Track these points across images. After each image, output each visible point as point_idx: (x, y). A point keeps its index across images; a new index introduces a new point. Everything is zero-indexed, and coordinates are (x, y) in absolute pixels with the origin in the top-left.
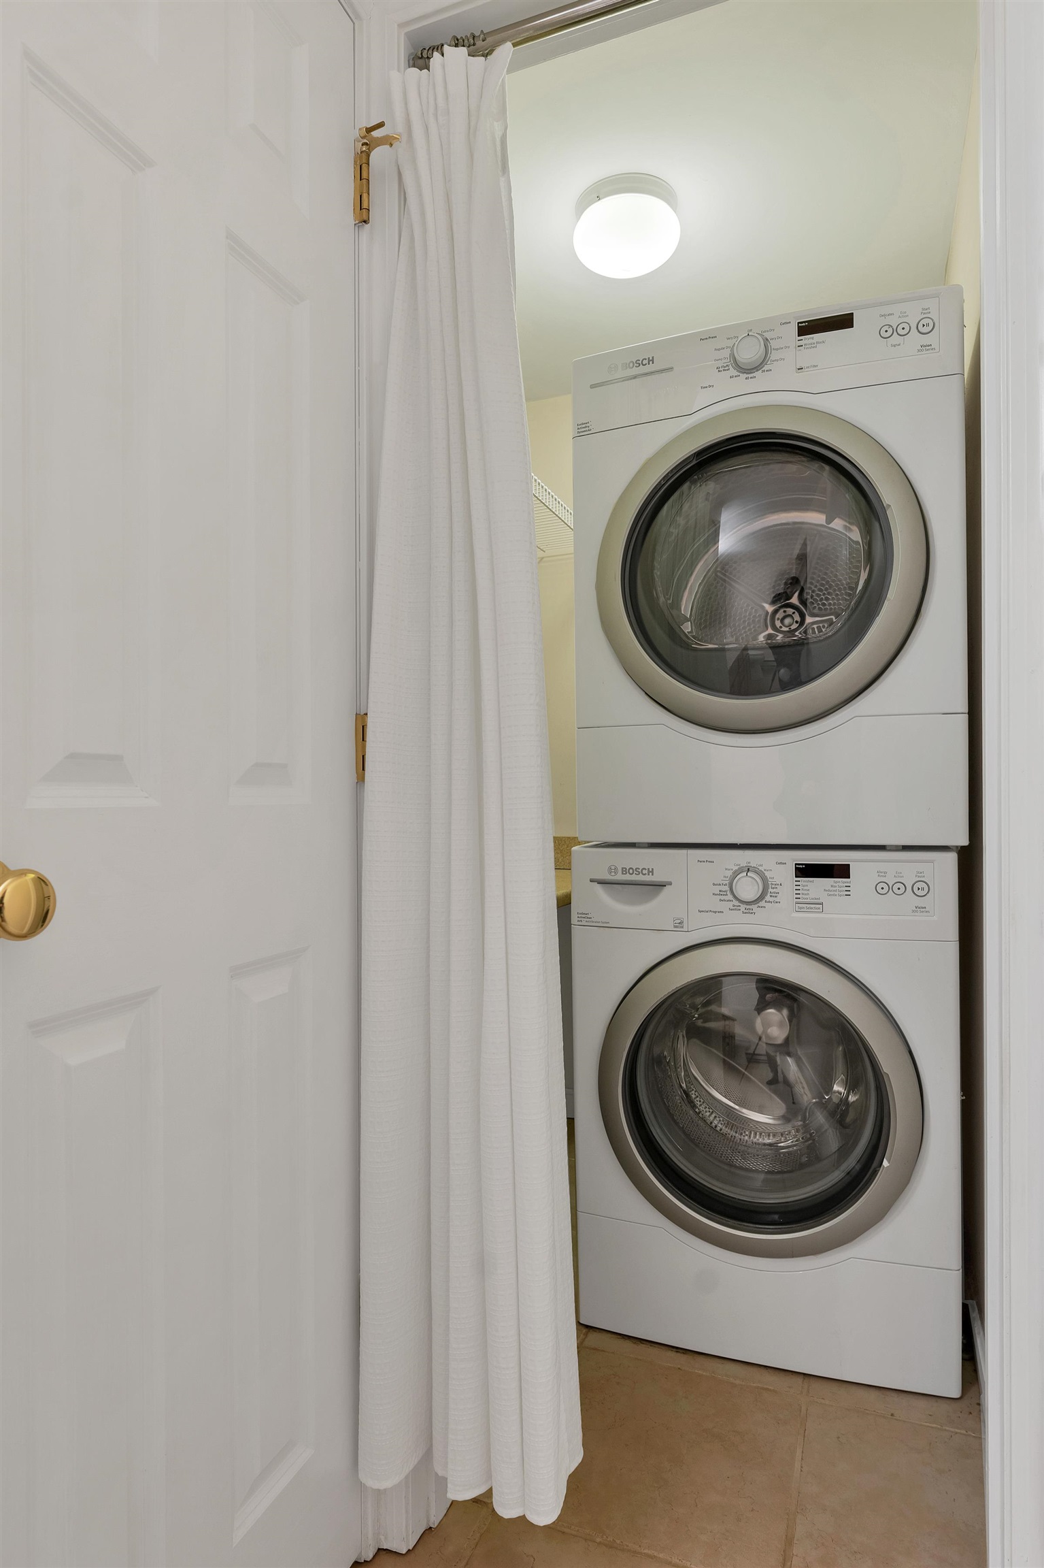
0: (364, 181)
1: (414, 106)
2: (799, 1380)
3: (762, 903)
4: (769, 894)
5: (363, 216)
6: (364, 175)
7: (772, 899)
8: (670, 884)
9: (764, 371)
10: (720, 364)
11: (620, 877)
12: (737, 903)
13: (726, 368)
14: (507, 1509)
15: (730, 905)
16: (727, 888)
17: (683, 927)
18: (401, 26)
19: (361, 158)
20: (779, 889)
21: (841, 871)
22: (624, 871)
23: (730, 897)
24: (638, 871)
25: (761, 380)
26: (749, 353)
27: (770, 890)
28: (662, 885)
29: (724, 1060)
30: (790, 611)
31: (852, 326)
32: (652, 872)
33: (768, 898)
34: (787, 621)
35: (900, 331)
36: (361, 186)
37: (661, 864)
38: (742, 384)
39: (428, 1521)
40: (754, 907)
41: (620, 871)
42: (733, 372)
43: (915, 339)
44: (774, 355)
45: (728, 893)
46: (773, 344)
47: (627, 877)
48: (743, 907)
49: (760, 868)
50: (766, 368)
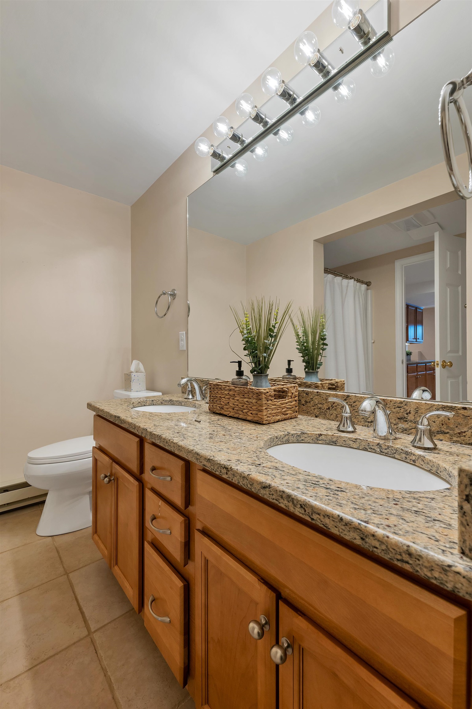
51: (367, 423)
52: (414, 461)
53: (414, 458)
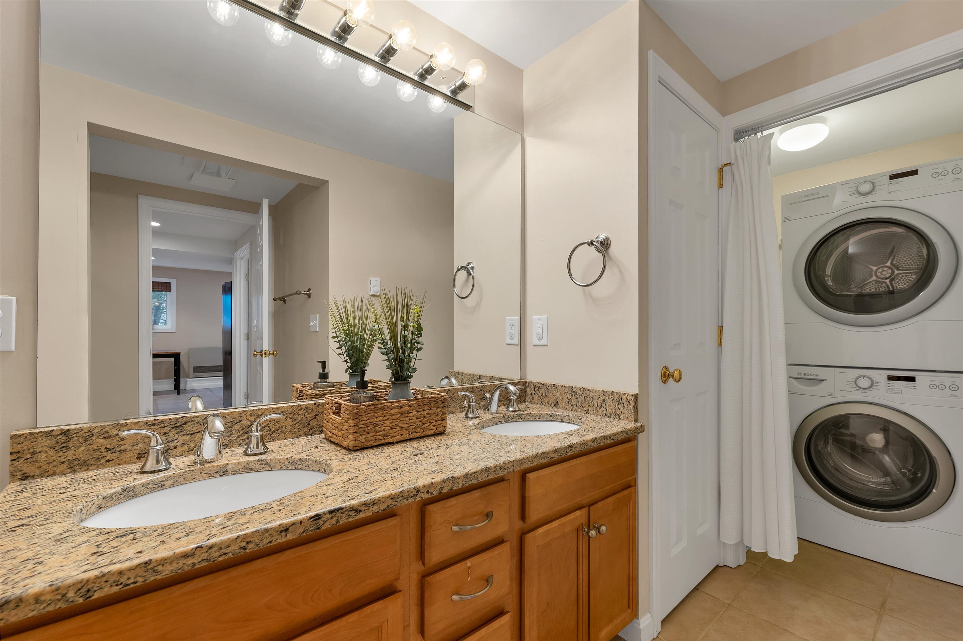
0: (721, 177)
1: (739, 153)
2: (891, 568)
3: (871, 389)
4: (874, 386)
5: (721, 185)
6: (721, 175)
7: (875, 388)
8: (826, 380)
9: (872, 194)
10: (850, 193)
11: (803, 376)
12: (858, 388)
13: (853, 194)
14: (773, 555)
15: (855, 389)
16: (853, 383)
17: (832, 396)
18: (732, 128)
19: (720, 170)
20: (879, 384)
21: (912, 379)
22: (805, 374)
23: (855, 386)
24: (811, 375)
25: (870, 198)
26: (865, 188)
27: (875, 384)
28: (823, 380)
29: (851, 454)
30: (885, 269)
31: (917, 174)
32: (818, 375)
33: (874, 387)
34: (884, 273)
35: (943, 174)
36: (720, 178)
37: (822, 373)
38: (862, 199)
39: (739, 563)
40: (867, 390)
41: (803, 374)
42: (857, 195)
43: (951, 177)
44: (877, 188)
45: (854, 385)
46: (877, 184)
47: (806, 377)
48: (861, 390)
49: (870, 376)
50: (873, 193)
51: (462, 409)
52: (524, 419)
53: (524, 417)
